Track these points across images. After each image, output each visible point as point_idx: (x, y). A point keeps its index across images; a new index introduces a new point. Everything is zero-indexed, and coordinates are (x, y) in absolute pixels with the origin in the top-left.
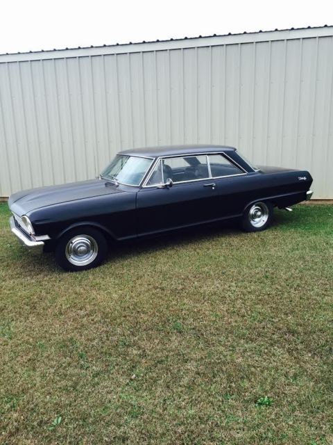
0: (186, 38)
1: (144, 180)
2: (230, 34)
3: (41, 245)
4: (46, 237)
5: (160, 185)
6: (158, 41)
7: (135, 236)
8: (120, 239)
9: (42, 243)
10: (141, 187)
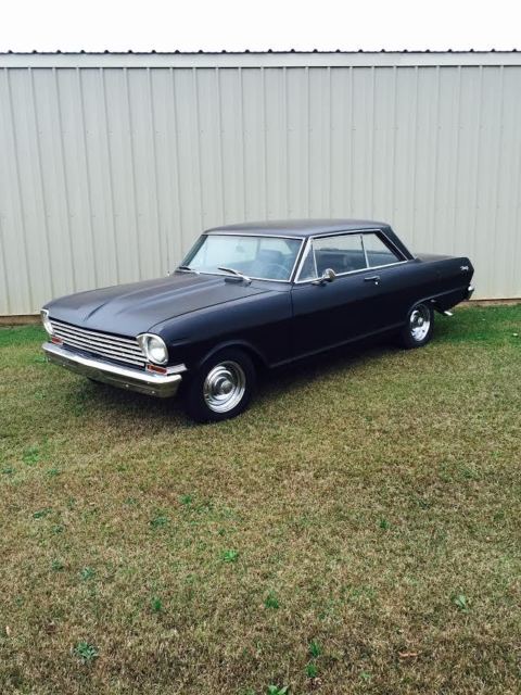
0: (247, 52)
1: (295, 272)
2: (315, 51)
3: (177, 381)
4: (182, 368)
5: (315, 279)
6: (201, 52)
7: (289, 361)
8: (273, 366)
9: (179, 377)
10: (292, 283)
